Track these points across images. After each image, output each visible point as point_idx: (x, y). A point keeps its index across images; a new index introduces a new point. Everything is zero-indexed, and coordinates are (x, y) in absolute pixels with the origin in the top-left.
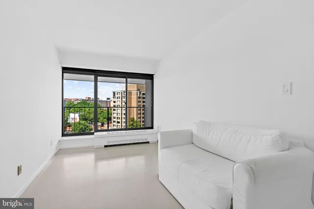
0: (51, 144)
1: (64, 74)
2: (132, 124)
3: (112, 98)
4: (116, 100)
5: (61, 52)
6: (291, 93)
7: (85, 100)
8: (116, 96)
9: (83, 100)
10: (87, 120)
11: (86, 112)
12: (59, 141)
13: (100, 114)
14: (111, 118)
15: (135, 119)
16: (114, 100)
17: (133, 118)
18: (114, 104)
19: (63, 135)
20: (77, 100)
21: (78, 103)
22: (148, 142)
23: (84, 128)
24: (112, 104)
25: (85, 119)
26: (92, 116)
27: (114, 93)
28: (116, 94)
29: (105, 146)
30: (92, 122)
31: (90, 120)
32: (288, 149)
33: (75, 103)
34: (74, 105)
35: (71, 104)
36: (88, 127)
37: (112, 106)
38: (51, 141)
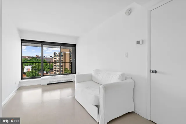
0: (15, 84)
1: (22, 43)
2: (66, 72)
3: (53, 56)
4: (56, 57)
5: (20, 31)
6: (128, 57)
7: (35, 57)
8: (56, 55)
9: (34, 57)
10: (37, 70)
11: (36, 65)
12: (20, 82)
13: (46, 66)
14: (53, 68)
15: (68, 69)
16: (55, 57)
17: (67, 68)
18: (55, 60)
19: (22, 79)
20: (30, 57)
21: (31, 59)
22: (73, 81)
23: (35, 75)
24: (53, 60)
25: (36, 70)
26: (40, 67)
27: (55, 53)
28: (56, 54)
29: (48, 84)
30: (40, 71)
31: (39, 70)
32: (125, 80)
33: (29, 59)
34: (28, 60)
35: (25, 60)
36: (37, 74)
37: (53, 61)
38: (15, 82)
